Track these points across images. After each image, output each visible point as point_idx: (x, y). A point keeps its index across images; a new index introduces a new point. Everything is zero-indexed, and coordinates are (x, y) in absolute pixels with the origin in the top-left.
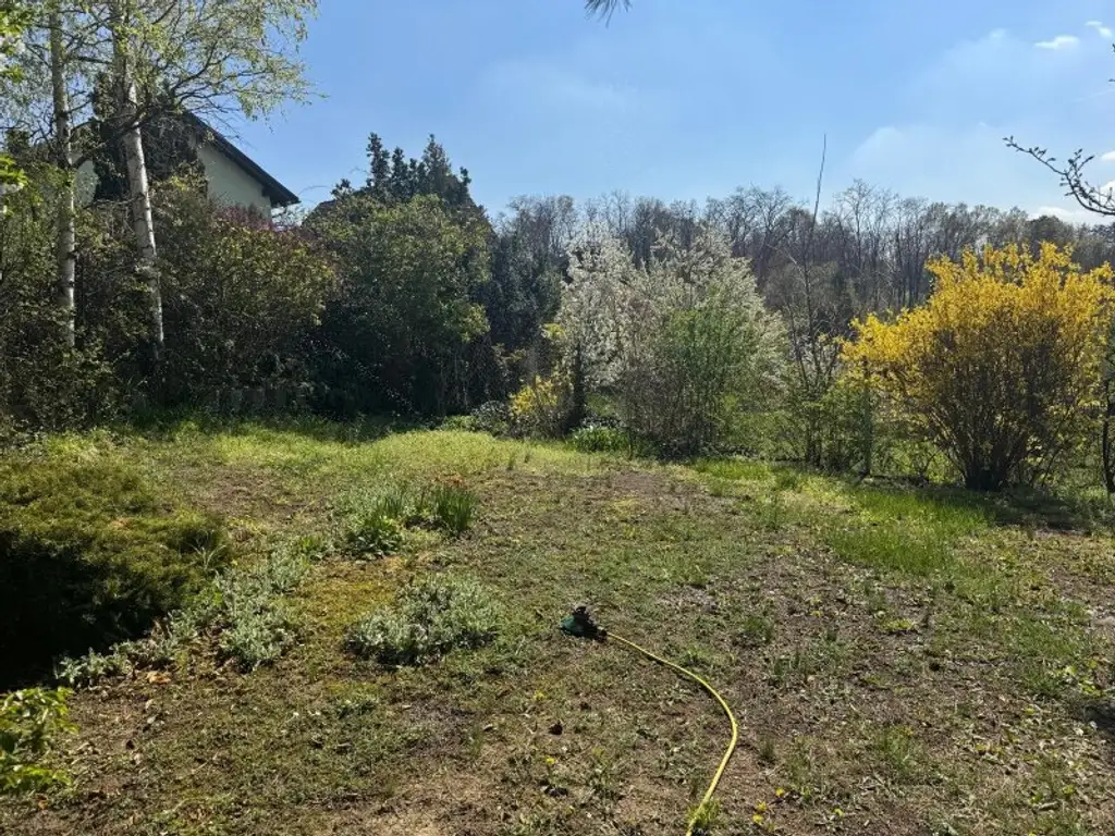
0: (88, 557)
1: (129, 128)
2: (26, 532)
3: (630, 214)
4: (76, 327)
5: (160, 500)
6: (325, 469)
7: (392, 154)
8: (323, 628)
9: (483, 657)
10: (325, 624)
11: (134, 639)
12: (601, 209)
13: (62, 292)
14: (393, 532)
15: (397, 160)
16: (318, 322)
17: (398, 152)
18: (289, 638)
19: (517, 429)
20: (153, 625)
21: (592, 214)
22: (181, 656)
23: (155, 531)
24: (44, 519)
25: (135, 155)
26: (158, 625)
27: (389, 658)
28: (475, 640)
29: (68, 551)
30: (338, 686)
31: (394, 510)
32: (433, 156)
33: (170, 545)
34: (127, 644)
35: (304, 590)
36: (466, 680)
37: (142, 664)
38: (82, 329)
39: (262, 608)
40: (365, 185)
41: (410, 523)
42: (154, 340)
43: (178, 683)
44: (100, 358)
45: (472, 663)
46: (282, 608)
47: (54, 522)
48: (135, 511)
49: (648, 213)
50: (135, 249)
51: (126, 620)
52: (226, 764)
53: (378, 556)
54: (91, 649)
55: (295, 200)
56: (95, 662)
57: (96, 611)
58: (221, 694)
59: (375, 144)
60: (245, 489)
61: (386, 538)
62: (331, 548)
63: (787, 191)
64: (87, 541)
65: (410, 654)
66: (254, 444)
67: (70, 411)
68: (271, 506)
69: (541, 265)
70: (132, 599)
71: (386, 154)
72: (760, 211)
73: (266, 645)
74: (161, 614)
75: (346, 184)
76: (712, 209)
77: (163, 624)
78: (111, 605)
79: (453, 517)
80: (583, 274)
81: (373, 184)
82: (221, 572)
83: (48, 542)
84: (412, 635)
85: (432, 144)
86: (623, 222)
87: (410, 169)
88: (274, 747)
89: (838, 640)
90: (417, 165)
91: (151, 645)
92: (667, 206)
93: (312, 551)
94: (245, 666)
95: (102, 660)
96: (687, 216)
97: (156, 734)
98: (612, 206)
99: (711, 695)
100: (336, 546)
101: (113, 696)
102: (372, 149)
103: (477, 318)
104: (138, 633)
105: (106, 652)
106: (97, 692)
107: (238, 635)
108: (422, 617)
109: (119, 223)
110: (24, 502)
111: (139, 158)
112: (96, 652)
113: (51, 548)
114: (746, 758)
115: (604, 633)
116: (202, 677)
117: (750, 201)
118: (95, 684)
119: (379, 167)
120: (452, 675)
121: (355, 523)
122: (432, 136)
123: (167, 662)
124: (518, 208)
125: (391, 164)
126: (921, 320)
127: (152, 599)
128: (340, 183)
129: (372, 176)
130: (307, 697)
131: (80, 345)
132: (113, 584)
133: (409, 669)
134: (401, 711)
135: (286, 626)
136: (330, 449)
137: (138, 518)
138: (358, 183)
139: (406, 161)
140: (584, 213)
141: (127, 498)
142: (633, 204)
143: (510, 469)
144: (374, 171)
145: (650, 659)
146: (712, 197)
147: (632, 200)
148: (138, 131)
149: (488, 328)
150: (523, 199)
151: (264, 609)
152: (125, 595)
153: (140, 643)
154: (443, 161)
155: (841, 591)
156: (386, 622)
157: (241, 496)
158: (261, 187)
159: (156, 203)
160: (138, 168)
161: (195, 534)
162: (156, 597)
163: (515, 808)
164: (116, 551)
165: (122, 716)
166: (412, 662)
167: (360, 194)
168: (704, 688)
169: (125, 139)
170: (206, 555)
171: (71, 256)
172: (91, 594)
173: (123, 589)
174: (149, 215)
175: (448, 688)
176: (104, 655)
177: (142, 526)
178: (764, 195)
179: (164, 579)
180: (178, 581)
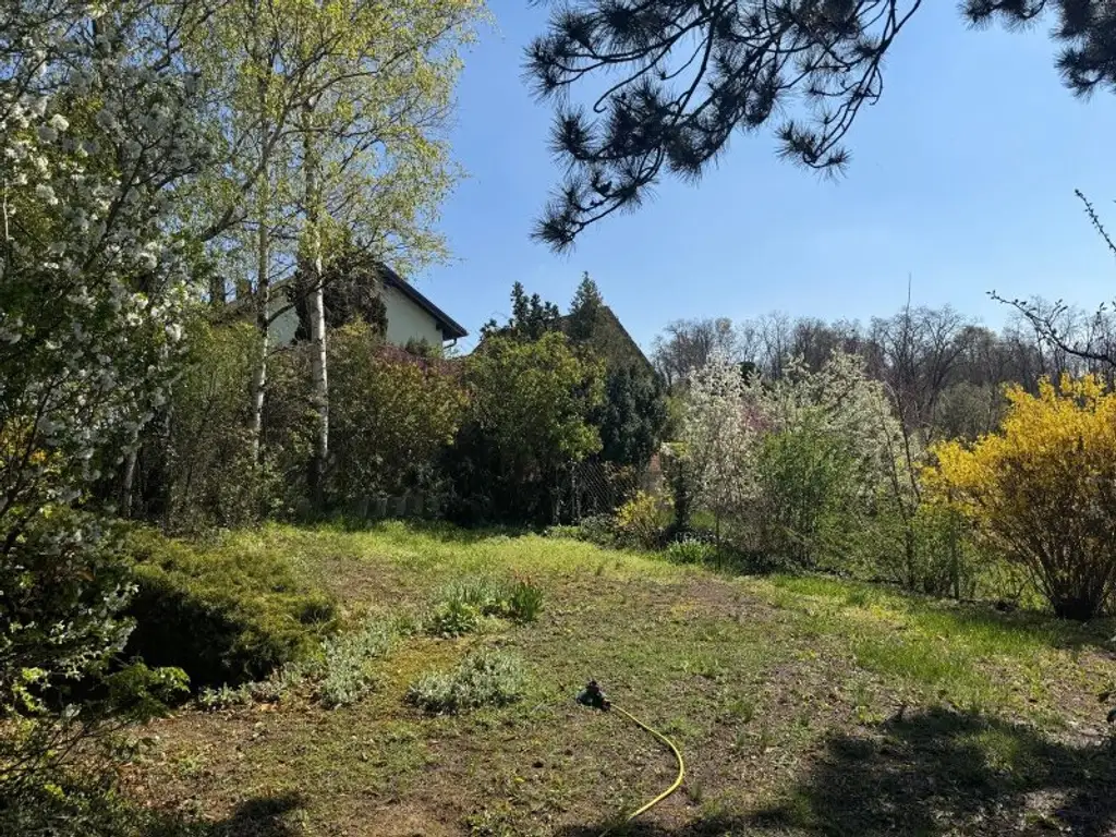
0: (231, 617)
1: (313, 290)
2: (192, 595)
3: (789, 334)
4: (260, 445)
5: (300, 585)
6: (438, 566)
7: (531, 298)
8: (393, 684)
9: (504, 713)
10: (395, 681)
11: (256, 681)
12: (759, 330)
13: (252, 416)
14: (470, 617)
15: (534, 304)
16: (451, 442)
17: (535, 297)
18: (366, 688)
19: (622, 540)
20: (272, 672)
21: (750, 334)
22: (287, 696)
23: (288, 604)
24: (207, 587)
25: (315, 309)
26: (276, 673)
27: (432, 708)
28: (501, 700)
29: (219, 611)
30: (392, 724)
31: (475, 599)
32: (587, 291)
33: (296, 616)
34: (251, 683)
35: (387, 655)
36: (486, 726)
37: (259, 699)
38: (264, 447)
39: (353, 667)
40: (507, 324)
41: (487, 612)
42: (318, 456)
43: (281, 713)
44: (275, 469)
45: (494, 717)
46: (367, 667)
47: (212, 589)
48: (279, 590)
49: (807, 333)
50: (311, 381)
51: (253, 668)
52: (298, 766)
53: (452, 636)
54: (225, 684)
55: (463, 333)
56: (227, 693)
57: (232, 657)
58: (308, 722)
59: (518, 290)
60: (369, 579)
61: (462, 621)
62: (419, 627)
63: (958, 309)
64: (233, 605)
65: (450, 705)
66: (388, 543)
67: (248, 511)
68: (387, 593)
69: (657, 390)
70: (258, 651)
71: (526, 299)
72: (930, 329)
73: (347, 692)
74: (278, 664)
75: (493, 323)
76: (877, 329)
77: (279, 671)
78: (242, 654)
79: (522, 608)
80: (704, 397)
81: (514, 324)
82: (330, 638)
83: (206, 603)
84: (453, 692)
85: (586, 280)
86: (782, 343)
87: (544, 310)
88: (334, 757)
89: (809, 726)
90: (551, 307)
91: (265, 687)
92: (829, 326)
93: (405, 627)
94: (329, 705)
95: (233, 693)
96: (850, 336)
97: (257, 744)
98: (770, 327)
99: (674, 755)
100: (424, 626)
101: (236, 718)
102: (516, 295)
103: (590, 437)
104: (260, 676)
105: (236, 688)
106: (225, 714)
107: (327, 683)
108: (468, 680)
109: (303, 362)
110: (196, 575)
111: (319, 312)
112: (229, 687)
113: (207, 608)
114: (678, 799)
115: (608, 704)
116: (298, 710)
117: (917, 320)
118: (225, 709)
119: (520, 309)
120: (477, 723)
121: (442, 609)
122: (586, 273)
123: (277, 698)
124: (675, 331)
125: (530, 307)
126: (991, 446)
127: (273, 654)
128: (488, 322)
129: (514, 317)
130: (367, 730)
131: (261, 460)
132: (246, 636)
133: (446, 718)
134: (431, 745)
135: (366, 680)
136: (445, 549)
137: (280, 595)
138: (502, 323)
139: (542, 304)
140: (741, 333)
141: (273, 580)
142: (792, 325)
143: (598, 574)
144: (515, 313)
145: (639, 726)
146: (878, 316)
147: (790, 321)
148: (320, 291)
149: (601, 447)
150: (681, 323)
151: (355, 667)
152: (253, 648)
153: (260, 684)
154: (596, 295)
155: (836, 688)
156: (437, 683)
157: (365, 584)
158: (435, 322)
159: (332, 344)
160: (318, 318)
161: (315, 608)
162: (277, 651)
163: (483, 808)
164: (252, 615)
165: (238, 731)
166: (449, 712)
167: (503, 332)
168: (671, 750)
169: (311, 297)
170: (320, 626)
171: (261, 389)
172: (230, 643)
173: (252, 643)
174: (324, 355)
175: (470, 732)
176: (235, 690)
177: (279, 601)
178: (933, 314)
179: (284, 638)
180: (294, 643)
